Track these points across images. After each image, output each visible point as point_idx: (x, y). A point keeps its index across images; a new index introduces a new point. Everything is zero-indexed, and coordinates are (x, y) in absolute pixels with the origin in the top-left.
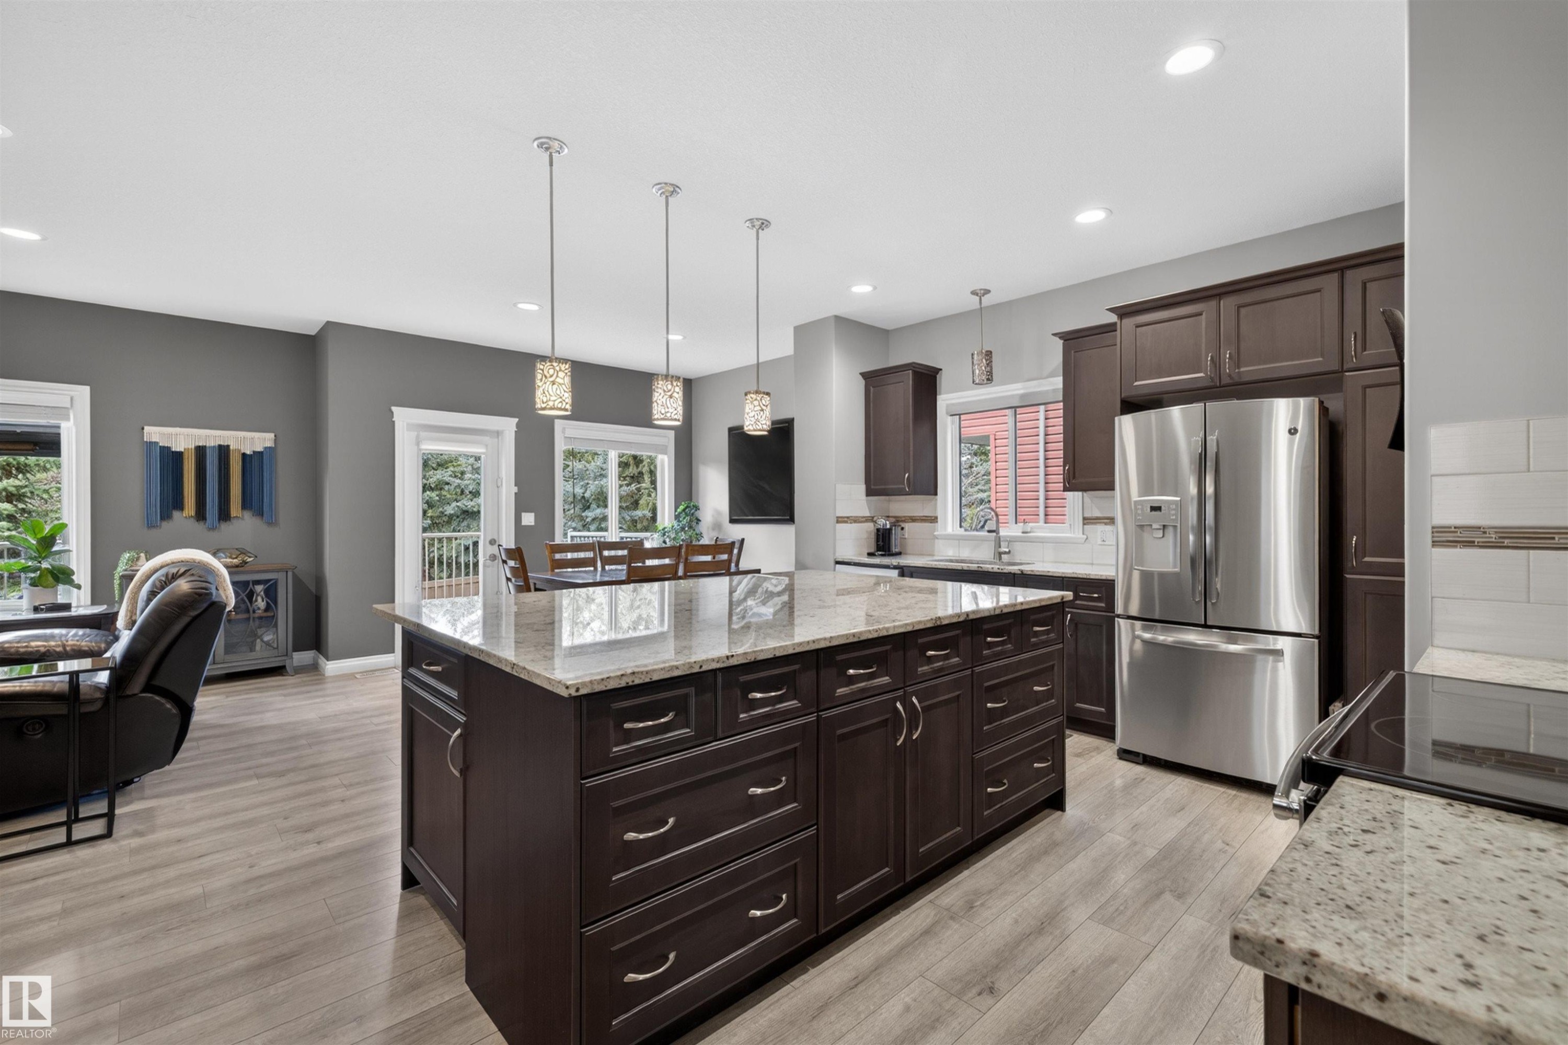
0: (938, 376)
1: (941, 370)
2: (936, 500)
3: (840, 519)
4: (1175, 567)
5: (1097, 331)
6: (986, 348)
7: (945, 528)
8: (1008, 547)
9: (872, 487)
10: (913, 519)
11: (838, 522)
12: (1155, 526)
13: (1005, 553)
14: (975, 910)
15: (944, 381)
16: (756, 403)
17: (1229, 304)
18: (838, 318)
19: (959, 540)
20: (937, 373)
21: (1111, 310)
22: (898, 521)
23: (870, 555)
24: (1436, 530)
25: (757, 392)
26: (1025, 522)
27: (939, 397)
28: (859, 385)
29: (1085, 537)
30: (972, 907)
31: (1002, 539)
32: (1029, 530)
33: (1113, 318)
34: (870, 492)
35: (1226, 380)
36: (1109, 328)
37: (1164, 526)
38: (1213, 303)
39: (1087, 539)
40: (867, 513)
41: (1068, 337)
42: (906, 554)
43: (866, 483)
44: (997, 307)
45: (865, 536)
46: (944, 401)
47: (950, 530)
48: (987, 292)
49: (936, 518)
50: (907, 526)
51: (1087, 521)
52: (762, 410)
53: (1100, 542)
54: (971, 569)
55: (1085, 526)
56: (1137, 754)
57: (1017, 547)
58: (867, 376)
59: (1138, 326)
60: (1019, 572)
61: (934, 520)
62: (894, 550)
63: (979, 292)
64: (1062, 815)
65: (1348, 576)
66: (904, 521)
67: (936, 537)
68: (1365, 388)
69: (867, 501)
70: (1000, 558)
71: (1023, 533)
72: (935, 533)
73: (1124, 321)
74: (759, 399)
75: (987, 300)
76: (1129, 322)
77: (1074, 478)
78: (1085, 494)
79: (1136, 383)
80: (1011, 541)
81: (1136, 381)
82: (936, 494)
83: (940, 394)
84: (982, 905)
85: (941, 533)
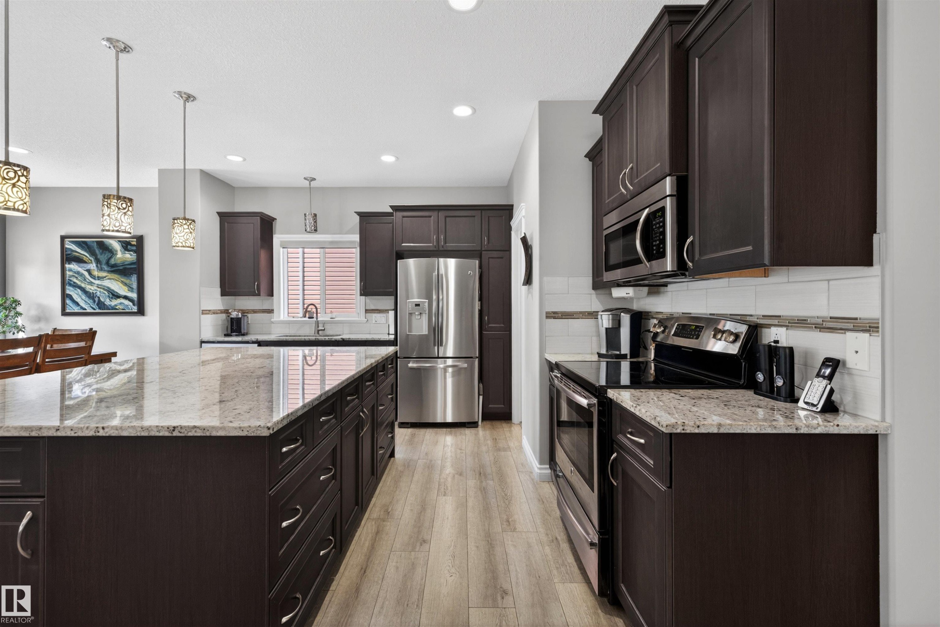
0: (273, 223)
1: (276, 219)
2: (273, 299)
3: (204, 312)
4: (425, 332)
5: (382, 215)
6: (313, 212)
7: (279, 316)
8: (324, 327)
9: (227, 290)
10: (255, 311)
11: (203, 314)
12: (417, 313)
13: (322, 330)
14: (390, 513)
15: (278, 226)
16: (186, 227)
17: (442, 214)
18: (202, 172)
19: (289, 323)
20: (273, 221)
21: (391, 206)
22: (244, 312)
23: (226, 335)
24: (547, 313)
25: (185, 219)
26: (331, 312)
27: (274, 236)
28: (216, 222)
29: (366, 320)
30: (389, 513)
31: (319, 322)
32: (334, 317)
33: (390, 210)
34: (223, 294)
35: (441, 249)
36: (390, 214)
37: (421, 313)
38: (435, 213)
39: (368, 320)
40: (222, 308)
41: (362, 215)
42: (249, 334)
43: (221, 287)
44: (323, 190)
45: (220, 323)
46: (277, 239)
47: (282, 318)
48: (314, 179)
49: (273, 310)
50: (249, 315)
51: (367, 311)
52: (191, 232)
53: (374, 322)
54: (311, 340)
55: (366, 314)
56: (407, 423)
57: (327, 327)
58: (221, 215)
59: (403, 217)
60: (341, 340)
61: (271, 311)
62: (243, 331)
63: (309, 179)
64: (394, 459)
65: (484, 332)
66: (248, 313)
67: (272, 323)
68: (489, 258)
69: (221, 299)
70: (318, 333)
71: (331, 318)
72: (272, 320)
73: (397, 213)
74: (188, 224)
75: (313, 184)
76: (400, 214)
77: (366, 289)
78: (366, 297)
79: (403, 244)
80: (324, 323)
81: (402, 243)
82: (272, 296)
83: (275, 234)
84: (392, 509)
85: (277, 320)
